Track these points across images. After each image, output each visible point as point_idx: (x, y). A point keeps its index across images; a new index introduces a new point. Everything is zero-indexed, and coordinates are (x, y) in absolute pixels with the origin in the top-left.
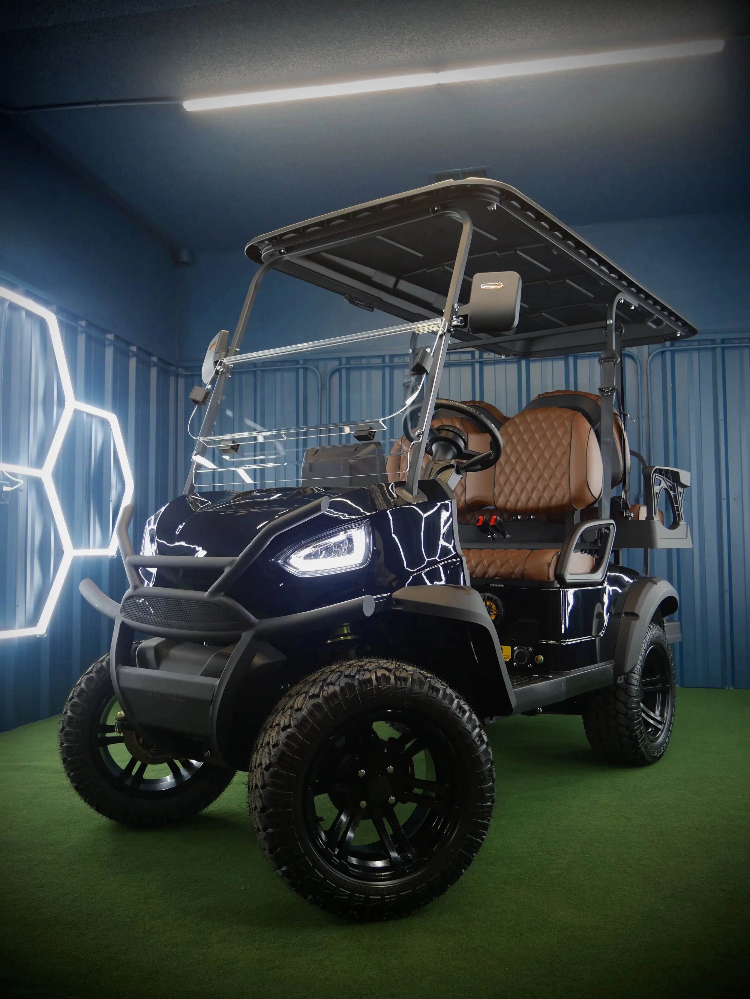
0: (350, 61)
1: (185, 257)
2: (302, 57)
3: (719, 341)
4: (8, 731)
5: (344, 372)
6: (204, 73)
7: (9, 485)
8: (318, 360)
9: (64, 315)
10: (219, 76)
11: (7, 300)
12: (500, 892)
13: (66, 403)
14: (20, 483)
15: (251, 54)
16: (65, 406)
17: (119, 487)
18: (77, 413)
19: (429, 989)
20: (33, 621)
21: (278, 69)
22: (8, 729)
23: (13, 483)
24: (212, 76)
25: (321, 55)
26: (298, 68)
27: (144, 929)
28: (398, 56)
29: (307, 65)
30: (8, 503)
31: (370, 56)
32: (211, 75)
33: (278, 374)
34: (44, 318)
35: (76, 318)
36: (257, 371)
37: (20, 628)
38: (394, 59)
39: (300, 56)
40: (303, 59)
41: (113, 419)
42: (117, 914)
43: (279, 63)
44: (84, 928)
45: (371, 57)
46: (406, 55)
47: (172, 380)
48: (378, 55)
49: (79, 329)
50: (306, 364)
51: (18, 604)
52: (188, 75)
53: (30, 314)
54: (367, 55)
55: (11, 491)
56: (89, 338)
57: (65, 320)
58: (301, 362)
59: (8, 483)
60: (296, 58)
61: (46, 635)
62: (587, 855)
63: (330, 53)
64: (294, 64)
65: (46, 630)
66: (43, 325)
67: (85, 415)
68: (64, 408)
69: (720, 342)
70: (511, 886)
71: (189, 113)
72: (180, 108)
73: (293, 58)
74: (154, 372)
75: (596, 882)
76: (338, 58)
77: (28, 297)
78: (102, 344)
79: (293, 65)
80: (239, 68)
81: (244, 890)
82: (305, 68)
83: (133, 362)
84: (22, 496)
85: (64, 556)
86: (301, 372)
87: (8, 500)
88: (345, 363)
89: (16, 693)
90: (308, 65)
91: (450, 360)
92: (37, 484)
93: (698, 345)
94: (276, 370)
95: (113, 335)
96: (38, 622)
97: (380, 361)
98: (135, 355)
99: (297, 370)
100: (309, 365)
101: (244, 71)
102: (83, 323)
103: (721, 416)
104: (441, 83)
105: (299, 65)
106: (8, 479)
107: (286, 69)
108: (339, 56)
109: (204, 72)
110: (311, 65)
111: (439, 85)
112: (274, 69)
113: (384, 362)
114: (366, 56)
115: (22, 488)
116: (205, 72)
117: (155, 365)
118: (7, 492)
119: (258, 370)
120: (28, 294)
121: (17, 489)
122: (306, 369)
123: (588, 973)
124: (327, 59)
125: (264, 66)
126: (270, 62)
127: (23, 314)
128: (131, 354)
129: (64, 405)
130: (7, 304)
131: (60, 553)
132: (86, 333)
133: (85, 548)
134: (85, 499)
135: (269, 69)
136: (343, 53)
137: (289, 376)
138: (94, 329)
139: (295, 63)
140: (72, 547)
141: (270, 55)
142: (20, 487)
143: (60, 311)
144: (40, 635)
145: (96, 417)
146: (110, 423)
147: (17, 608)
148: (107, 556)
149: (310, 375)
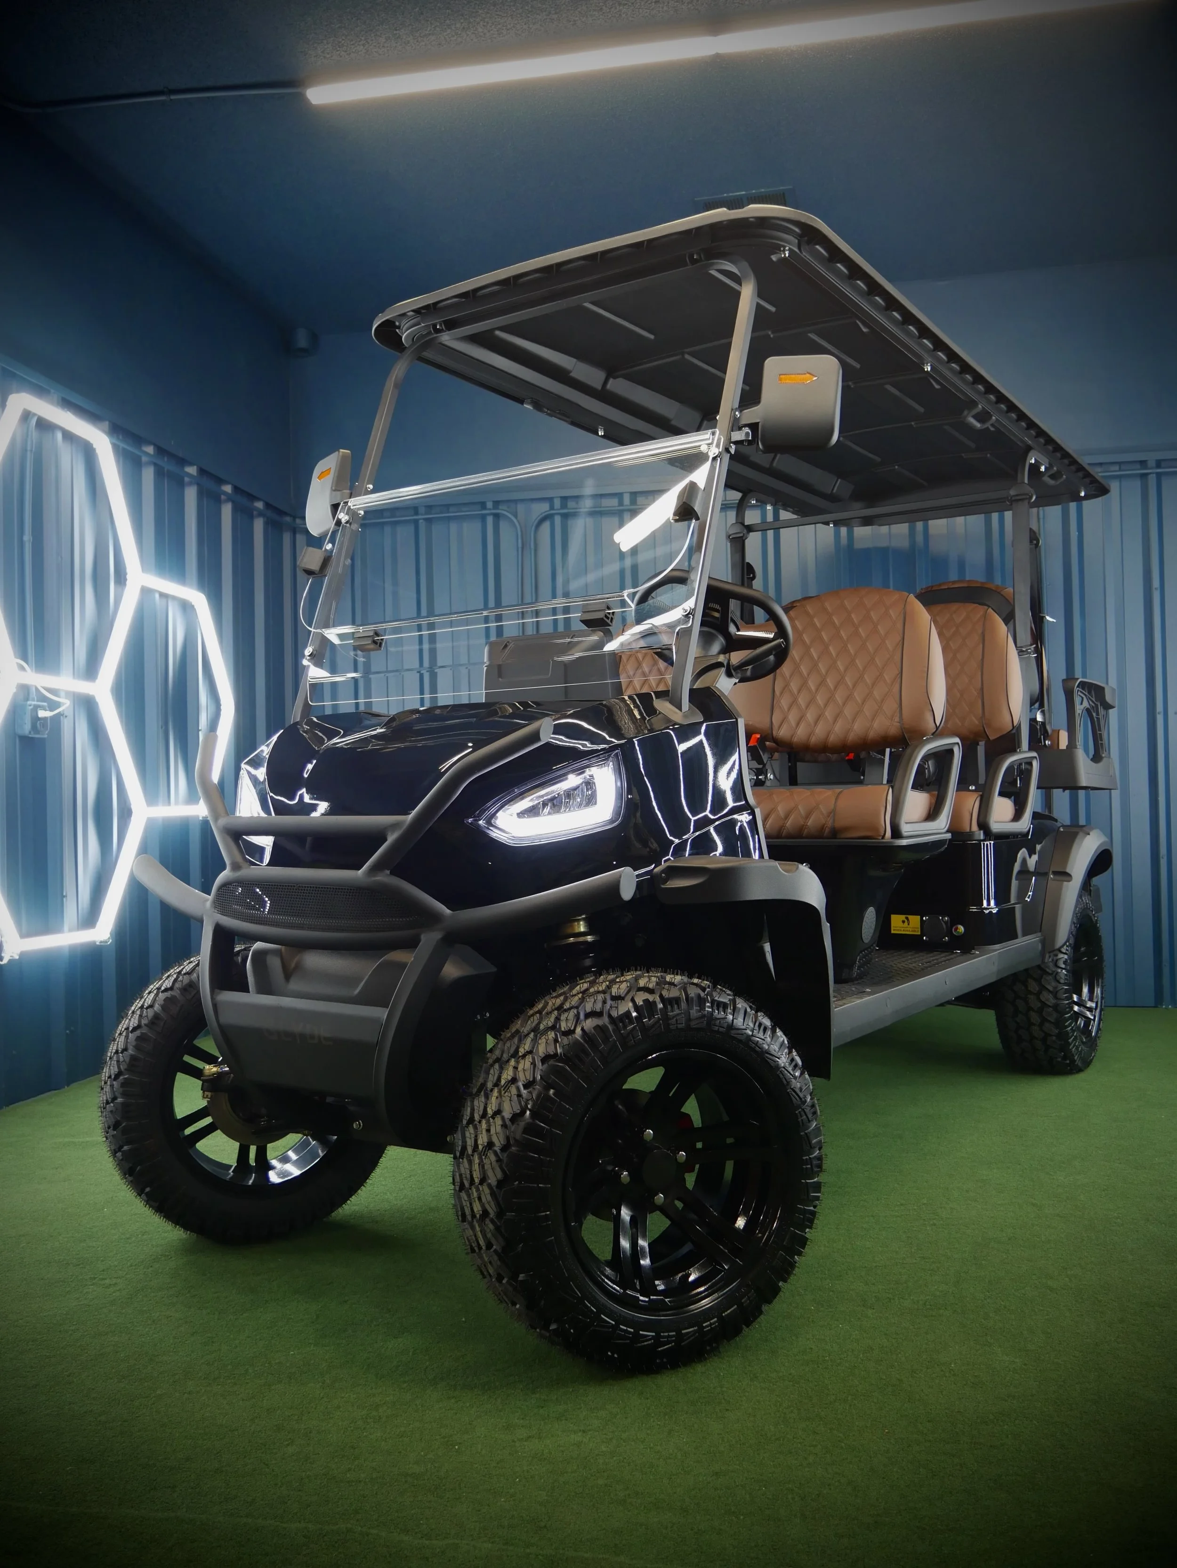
0: (576, 19)
1: (302, 340)
2: (498, 13)
3: (1151, 463)
4: (58, 1089)
5: (558, 520)
6: (340, 42)
7: (47, 709)
8: (516, 501)
9: (121, 437)
10: (364, 46)
11: (35, 414)
12: (859, 1319)
13: (128, 577)
14: (64, 704)
15: (417, 9)
16: (128, 582)
17: (212, 709)
18: (146, 592)
19: (771, 1464)
20: (90, 919)
21: (459, 33)
22: (58, 1087)
23: (53, 705)
24: (353, 46)
25: (530, 10)
26: (491, 32)
27: (323, 1383)
28: (653, 9)
29: (506, 26)
30: (46, 736)
31: (608, 11)
32: (353, 44)
33: (453, 527)
34: (91, 442)
35: (138, 440)
36: (421, 521)
37: (70, 930)
38: (646, 14)
39: (496, 11)
40: (501, 15)
41: (199, 600)
42: (277, 1361)
43: (462, 23)
44: (229, 1383)
45: (610, 12)
46: (665, 8)
47: (287, 538)
48: (621, 7)
49: (144, 459)
50: (498, 509)
51: (66, 894)
52: (316, 45)
53: (69, 436)
54: (604, 8)
55: (51, 717)
56: (160, 473)
57: (122, 445)
58: (490, 505)
59: (45, 704)
60: (488, 15)
61: (111, 940)
62: (983, 1262)
63: (544, 6)
64: (485, 24)
65: (110, 934)
66: (88, 453)
67: (157, 596)
68: (125, 584)
69: (1154, 465)
70: (873, 1309)
71: (317, 107)
72: (302, 98)
73: (483, 15)
74: (259, 525)
75: (1003, 1301)
76: (556, 13)
77: (66, 410)
78: (180, 483)
79: (484, 26)
80: (397, 32)
81: (465, 1322)
82: (503, 31)
83: (227, 511)
84: (66, 726)
85: (133, 818)
86: (490, 520)
87: (47, 732)
88: (559, 507)
89: (68, 1031)
90: (509, 27)
91: (727, 499)
92: (89, 705)
93: (1120, 470)
94: (449, 519)
95: (195, 467)
96: (97, 920)
97: (614, 502)
98: (229, 499)
99: (483, 518)
100: (502, 510)
101: (404, 37)
102: (150, 449)
103: (1156, 583)
104: (719, 52)
105: (493, 27)
106: (44, 699)
107: (472, 33)
108: (558, 11)
109: (341, 40)
110: (514, 27)
111: (717, 55)
112: (454, 34)
113: (621, 503)
114: (601, 9)
115: (66, 713)
116: (343, 40)
117: (261, 514)
118: (45, 719)
119: (421, 519)
120: (67, 404)
121: (60, 715)
122: (497, 516)
123: (1010, 1436)
124: (540, 15)
125: (438, 29)
126: (448, 22)
127: (59, 435)
128: (223, 497)
129: (126, 580)
130: (34, 421)
131: (126, 813)
132: (155, 464)
133: (163, 805)
134: (162, 728)
135: (445, 34)
136: (564, 6)
137: (471, 530)
138: (166, 459)
139: (488, 23)
140: (145, 804)
141: (447, 11)
142: (63, 710)
143: (116, 430)
144: (101, 942)
145: (174, 598)
146: (195, 607)
147: (64, 899)
148: (198, 817)
149: (503, 525)
